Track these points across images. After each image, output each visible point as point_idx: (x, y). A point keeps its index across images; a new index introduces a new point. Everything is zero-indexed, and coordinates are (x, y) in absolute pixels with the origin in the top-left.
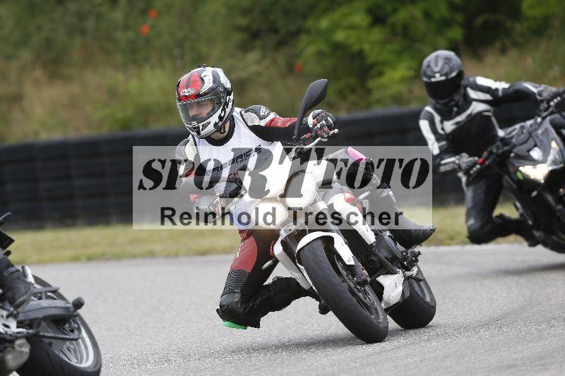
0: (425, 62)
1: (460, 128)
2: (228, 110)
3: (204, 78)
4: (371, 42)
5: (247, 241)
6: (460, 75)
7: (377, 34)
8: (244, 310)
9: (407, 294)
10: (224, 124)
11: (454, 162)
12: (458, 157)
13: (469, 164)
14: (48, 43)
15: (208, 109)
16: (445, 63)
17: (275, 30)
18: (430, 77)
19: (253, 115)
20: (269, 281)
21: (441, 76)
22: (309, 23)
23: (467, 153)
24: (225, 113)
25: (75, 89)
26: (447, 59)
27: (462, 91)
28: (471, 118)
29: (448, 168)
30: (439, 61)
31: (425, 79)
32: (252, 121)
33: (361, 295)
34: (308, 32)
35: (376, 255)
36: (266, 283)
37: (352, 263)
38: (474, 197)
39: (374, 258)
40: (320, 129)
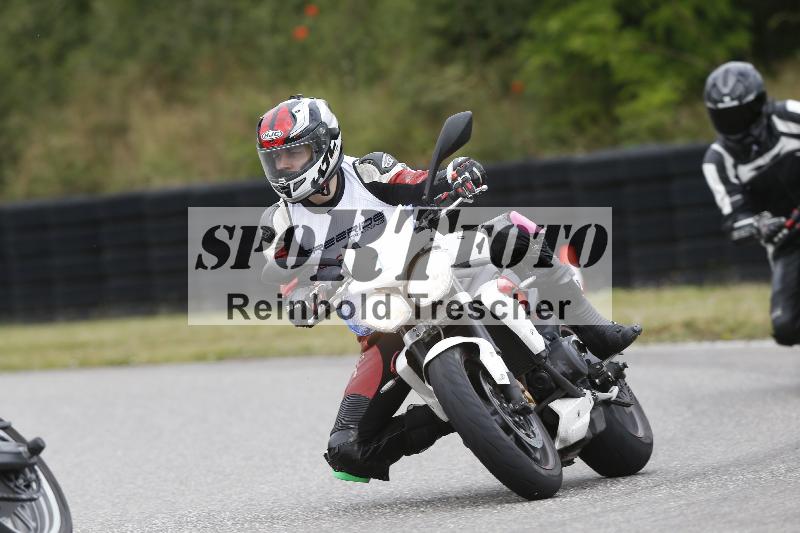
0: (710, 80)
1: (763, 174)
2: (333, 162)
3: (297, 114)
4: (621, 52)
5: (369, 352)
6: (761, 98)
7: (629, 40)
8: (363, 454)
9: (601, 426)
10: (327, 182)
11: (751, 225)
12: (757, 217)
13: (772, 228)
14: (164, 53)
15: (303, 159)
16: (738, 81)
17: (484, 35)
18: (716, 102)
19: (370, 166)
20: (402, 410)
21: (733, 99)
22: (533, 24)
23: (769, 210)
24: (328, 164)
25: (202, 116)
26: (742, 75)
27: (765, 121)
28: (779, 160)
29: (743, 234)
30: (731, 79)
31: (710, 105)
32: (370, 177)
34: (531, 36)
35: (547, 369)
36: (397, 414)
37: (506, 381)
38: (784, 277)
39: (544, 374)
40: (462, 185)
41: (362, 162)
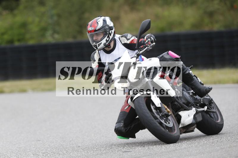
2: (111, 37)
3: (99, 22)
8: (125, 130)
10: (109, 44)
19: (124, 38)
24: (109, 38)
32: (124, 41)
36: (137, 117)
37: (160, 106)
39: (176, 103)
40: (147, 43)
41: (121, 37)
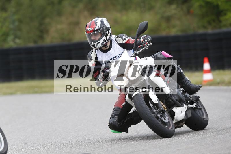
2: (108, 37)
3: (97, 23)
8: (119, 125)
10: (106, 43)
15: (99, 37)
19: (120, 38)
24: (107, 38)
32: (120, 41)
33: (159, 116)
35: (171, 98)
39: (170, 100)
40: (145, 43)
41: (117, 37)
